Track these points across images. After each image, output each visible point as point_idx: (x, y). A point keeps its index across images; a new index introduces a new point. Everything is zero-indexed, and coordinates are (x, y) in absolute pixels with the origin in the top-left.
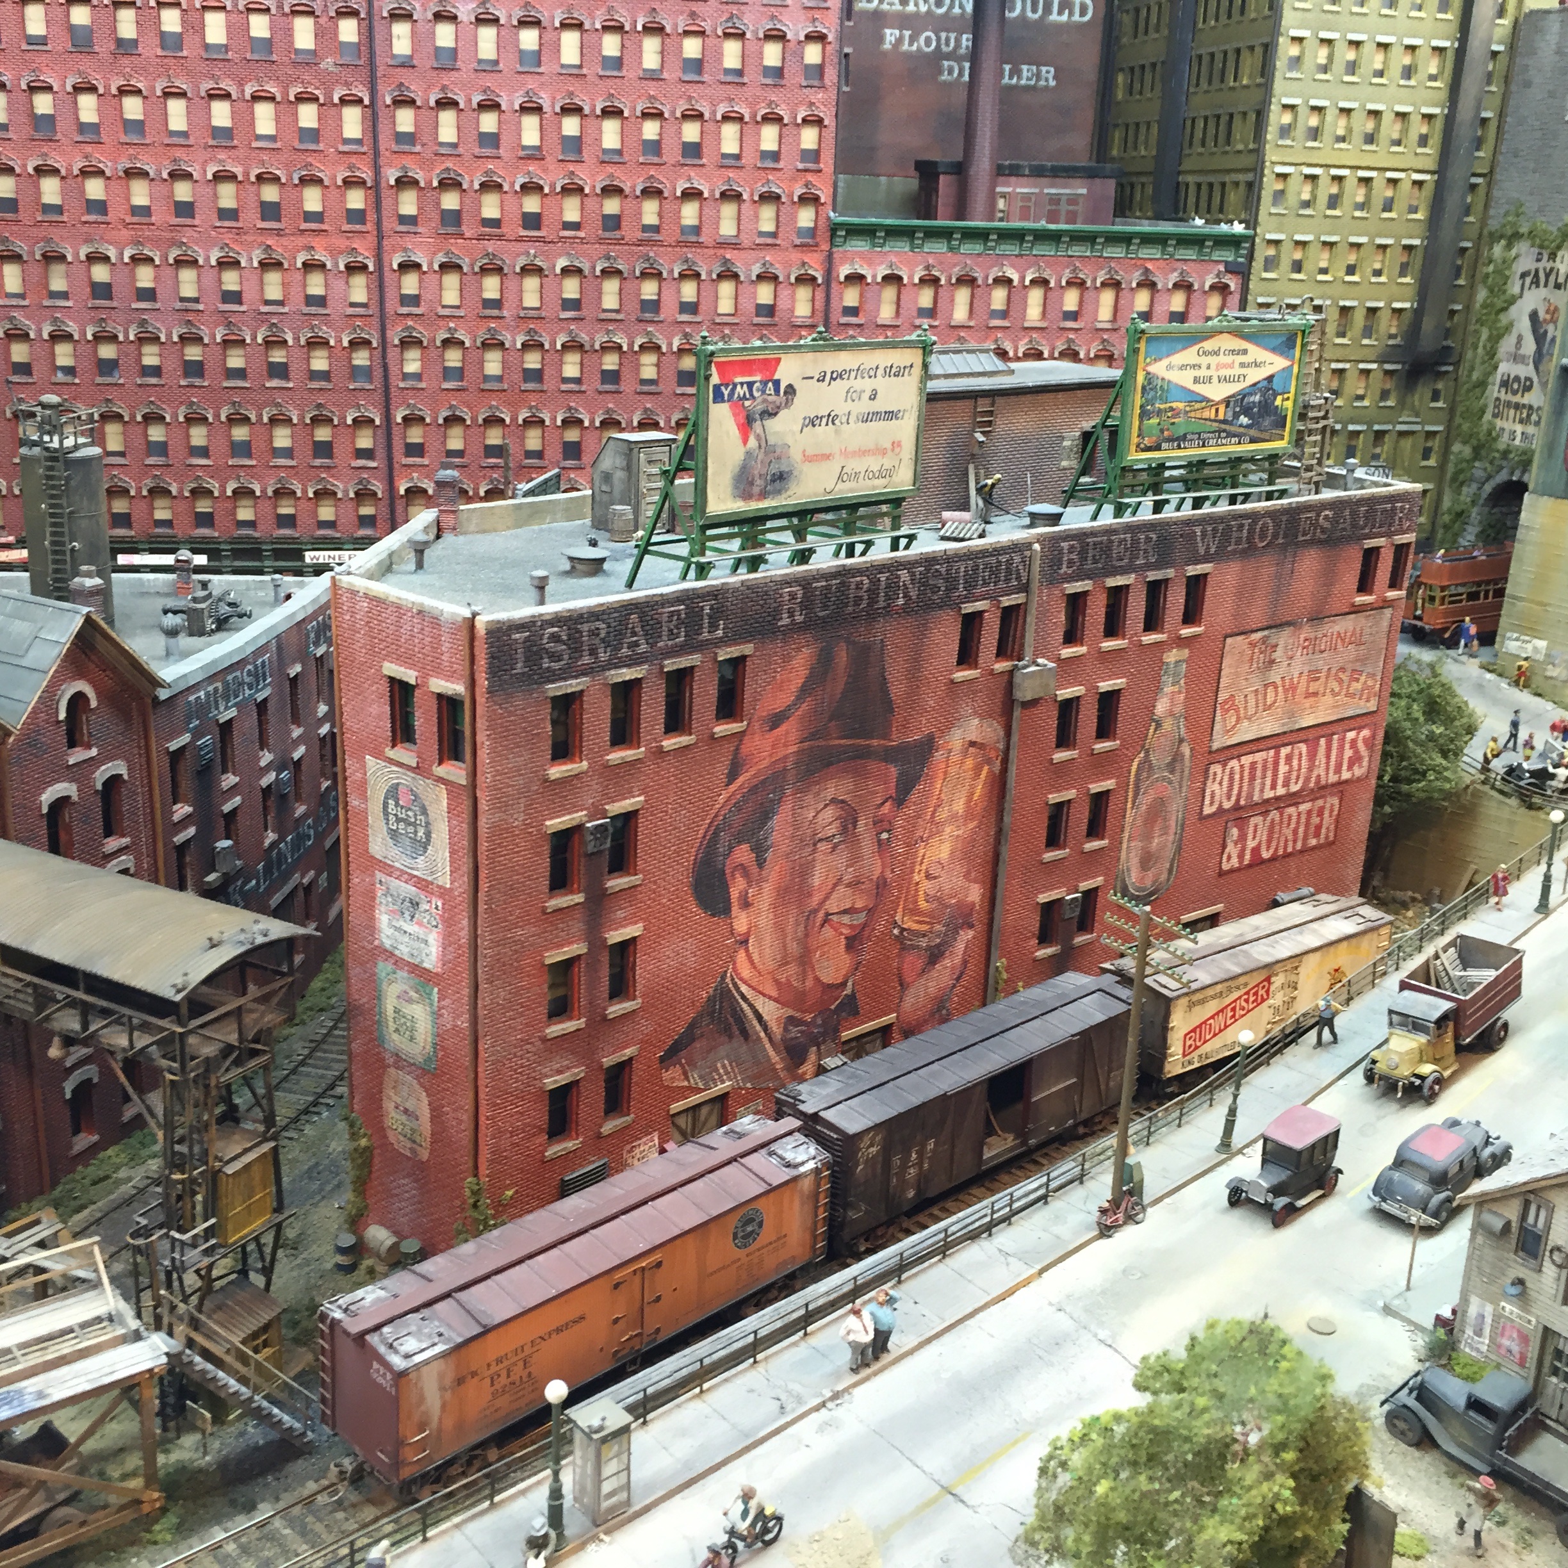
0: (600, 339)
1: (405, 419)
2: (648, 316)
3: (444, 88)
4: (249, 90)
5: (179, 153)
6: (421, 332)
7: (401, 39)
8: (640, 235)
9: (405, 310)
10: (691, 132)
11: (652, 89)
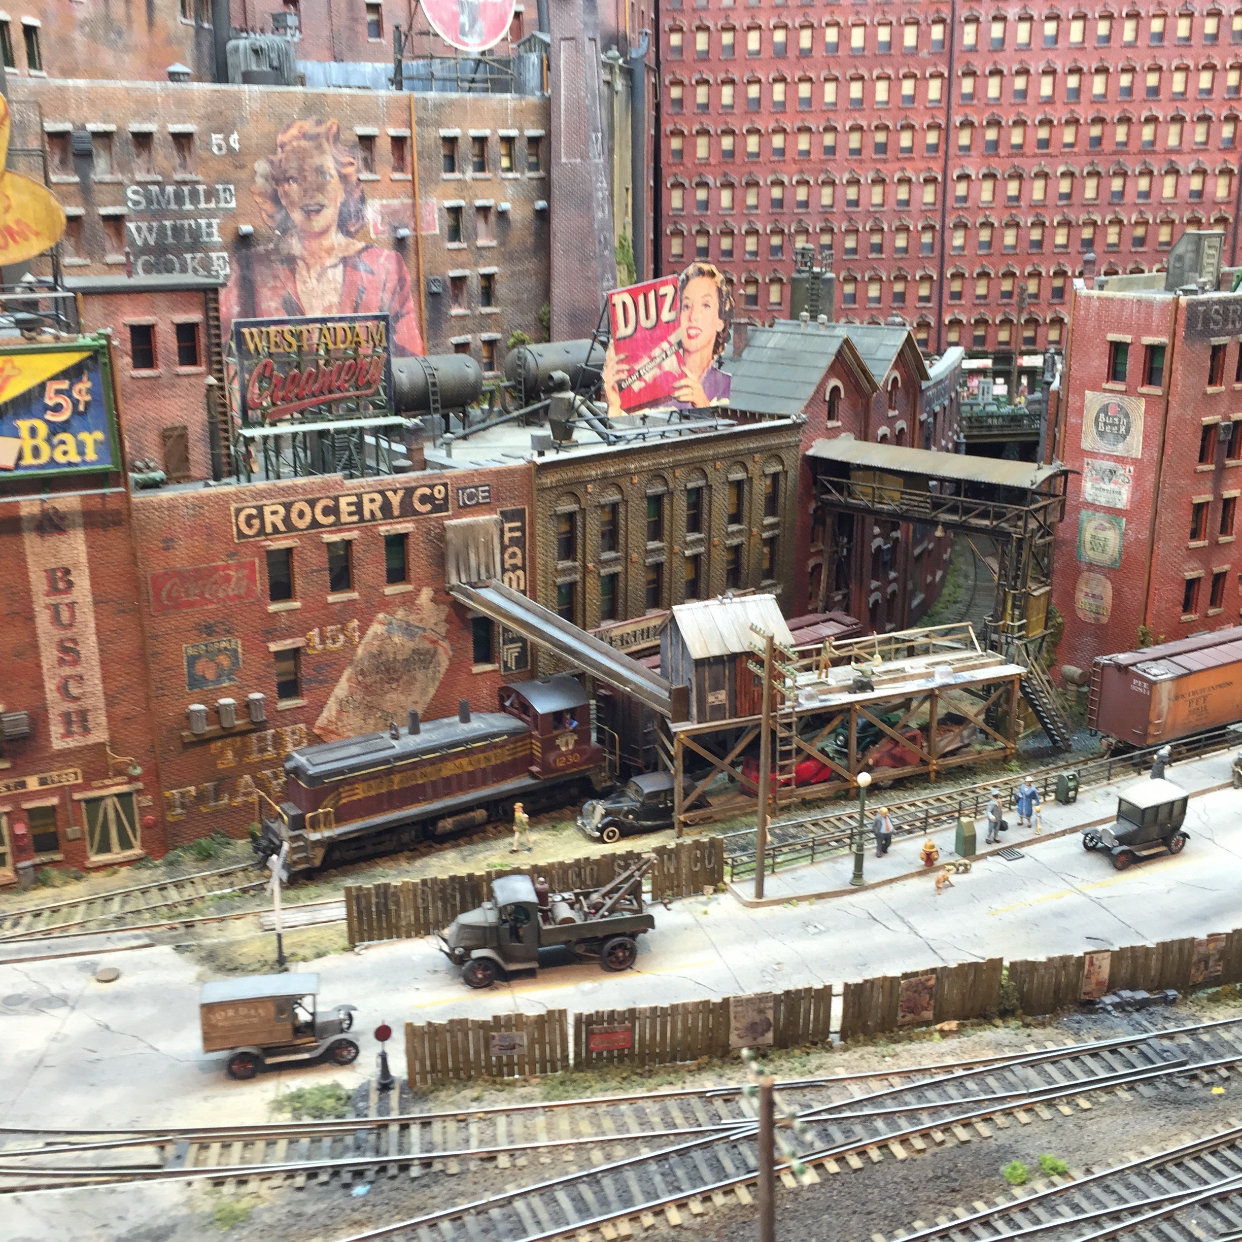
0: (1083, 217)
1: (953, 275)
2: (1116, 201)
3: (995, 63)
4: (875, 74)
5: (831, 115)
6: (968, 219)
7: (969, 35)
8: (1114, 148)
9: (957, 205)
10: (1152, 80)
11: (1130, 53)
